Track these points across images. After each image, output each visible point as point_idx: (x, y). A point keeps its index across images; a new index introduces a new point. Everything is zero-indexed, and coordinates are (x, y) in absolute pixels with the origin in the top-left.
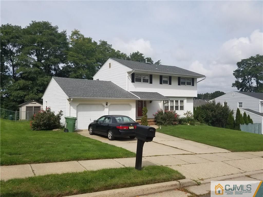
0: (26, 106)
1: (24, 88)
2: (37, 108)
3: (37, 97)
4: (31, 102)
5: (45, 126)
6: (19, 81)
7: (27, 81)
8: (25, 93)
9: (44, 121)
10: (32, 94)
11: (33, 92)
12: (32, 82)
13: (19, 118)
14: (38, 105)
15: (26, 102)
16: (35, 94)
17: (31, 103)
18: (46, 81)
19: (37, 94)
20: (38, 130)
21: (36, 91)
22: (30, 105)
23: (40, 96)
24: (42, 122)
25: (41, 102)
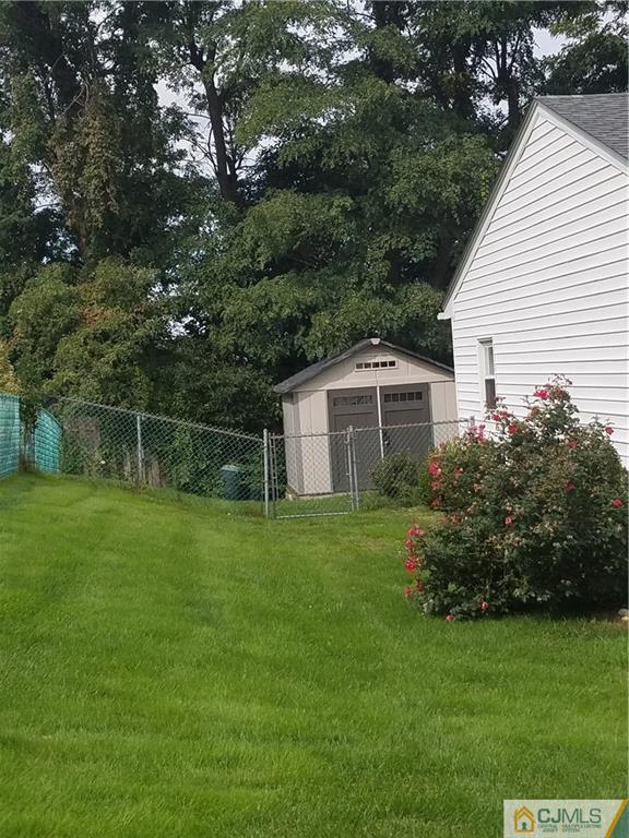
0: (329, 392)
1: (298, 257)
2: (403, 397)
3: (395, 315)
4: (355, 354)
5: (541, 579)
6: (263, 207)
7: (317, 200)
8: (310, 295)
9: (537, 530)
10: (354, 299)
11: (360, 283)
12: (348, 202)
13: (285, 483)
14: (407, 373)
15: (315, 360)
16: (379, 293)
17: (359, 366)
18: (456, 178)
19: (390, 296)
20: (479, 615)
21: (383, 268)
22: (352, 379)
23: (414, 307)
24: (512, 537)
25: (442, 358)
